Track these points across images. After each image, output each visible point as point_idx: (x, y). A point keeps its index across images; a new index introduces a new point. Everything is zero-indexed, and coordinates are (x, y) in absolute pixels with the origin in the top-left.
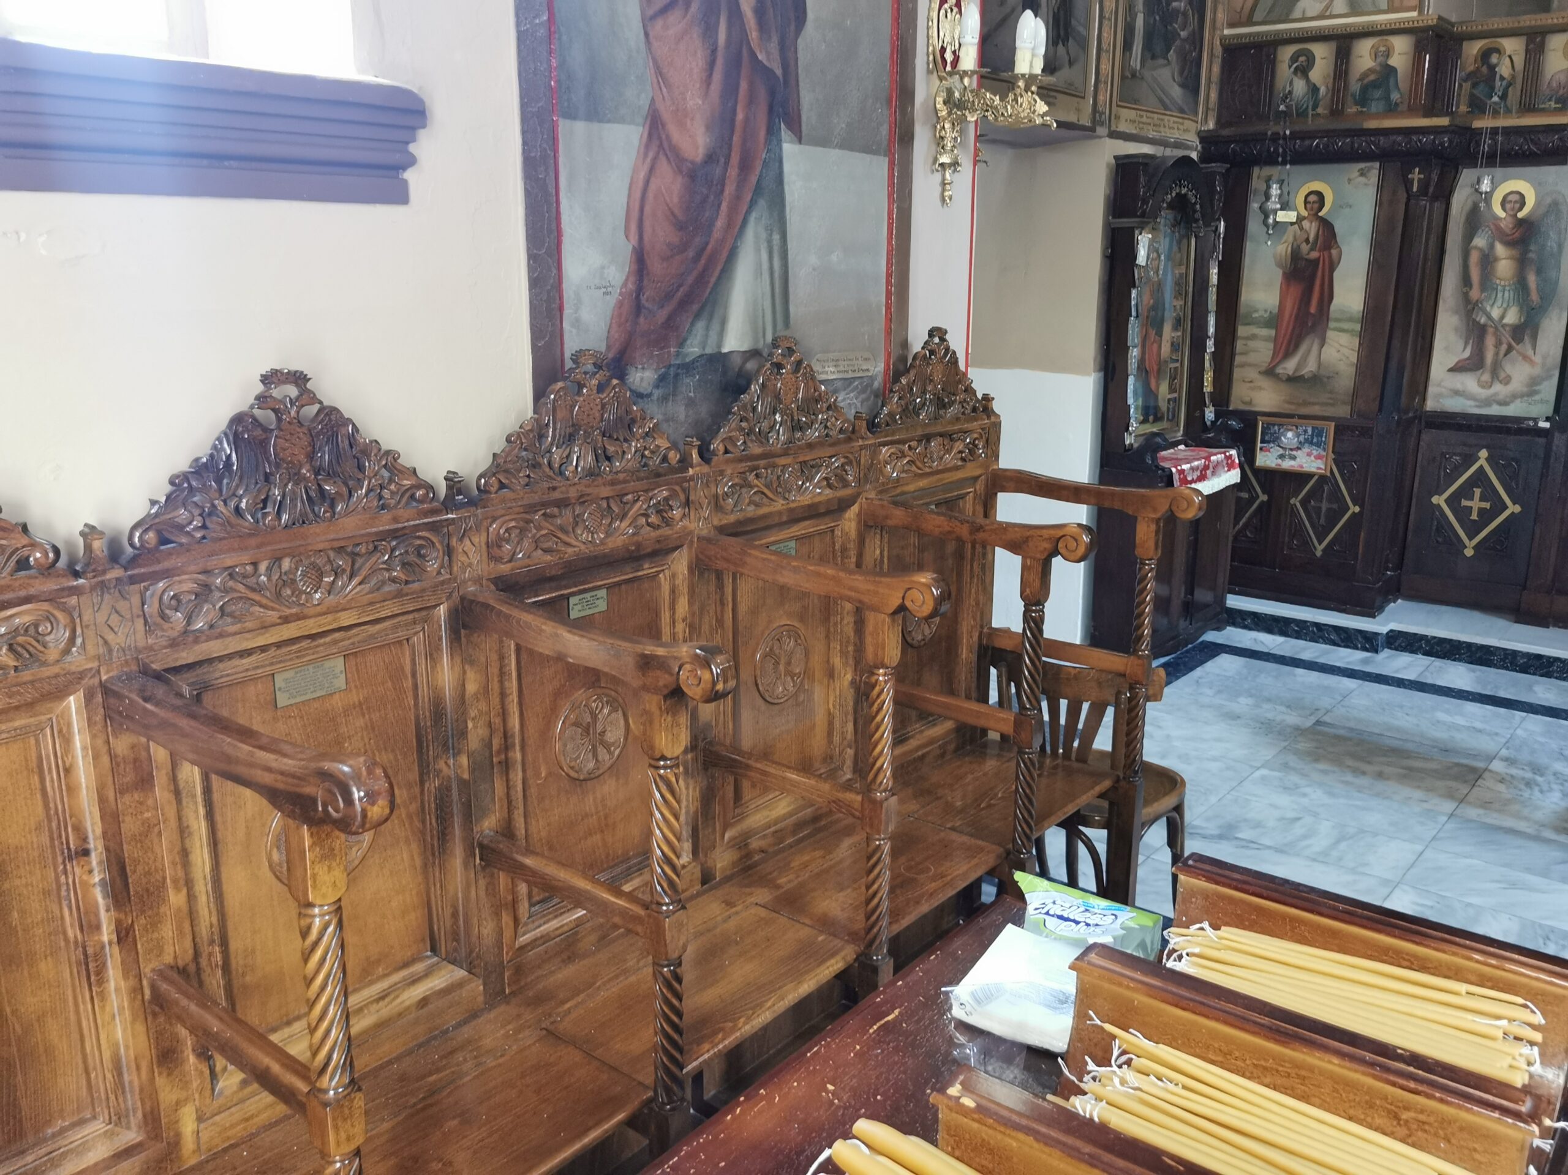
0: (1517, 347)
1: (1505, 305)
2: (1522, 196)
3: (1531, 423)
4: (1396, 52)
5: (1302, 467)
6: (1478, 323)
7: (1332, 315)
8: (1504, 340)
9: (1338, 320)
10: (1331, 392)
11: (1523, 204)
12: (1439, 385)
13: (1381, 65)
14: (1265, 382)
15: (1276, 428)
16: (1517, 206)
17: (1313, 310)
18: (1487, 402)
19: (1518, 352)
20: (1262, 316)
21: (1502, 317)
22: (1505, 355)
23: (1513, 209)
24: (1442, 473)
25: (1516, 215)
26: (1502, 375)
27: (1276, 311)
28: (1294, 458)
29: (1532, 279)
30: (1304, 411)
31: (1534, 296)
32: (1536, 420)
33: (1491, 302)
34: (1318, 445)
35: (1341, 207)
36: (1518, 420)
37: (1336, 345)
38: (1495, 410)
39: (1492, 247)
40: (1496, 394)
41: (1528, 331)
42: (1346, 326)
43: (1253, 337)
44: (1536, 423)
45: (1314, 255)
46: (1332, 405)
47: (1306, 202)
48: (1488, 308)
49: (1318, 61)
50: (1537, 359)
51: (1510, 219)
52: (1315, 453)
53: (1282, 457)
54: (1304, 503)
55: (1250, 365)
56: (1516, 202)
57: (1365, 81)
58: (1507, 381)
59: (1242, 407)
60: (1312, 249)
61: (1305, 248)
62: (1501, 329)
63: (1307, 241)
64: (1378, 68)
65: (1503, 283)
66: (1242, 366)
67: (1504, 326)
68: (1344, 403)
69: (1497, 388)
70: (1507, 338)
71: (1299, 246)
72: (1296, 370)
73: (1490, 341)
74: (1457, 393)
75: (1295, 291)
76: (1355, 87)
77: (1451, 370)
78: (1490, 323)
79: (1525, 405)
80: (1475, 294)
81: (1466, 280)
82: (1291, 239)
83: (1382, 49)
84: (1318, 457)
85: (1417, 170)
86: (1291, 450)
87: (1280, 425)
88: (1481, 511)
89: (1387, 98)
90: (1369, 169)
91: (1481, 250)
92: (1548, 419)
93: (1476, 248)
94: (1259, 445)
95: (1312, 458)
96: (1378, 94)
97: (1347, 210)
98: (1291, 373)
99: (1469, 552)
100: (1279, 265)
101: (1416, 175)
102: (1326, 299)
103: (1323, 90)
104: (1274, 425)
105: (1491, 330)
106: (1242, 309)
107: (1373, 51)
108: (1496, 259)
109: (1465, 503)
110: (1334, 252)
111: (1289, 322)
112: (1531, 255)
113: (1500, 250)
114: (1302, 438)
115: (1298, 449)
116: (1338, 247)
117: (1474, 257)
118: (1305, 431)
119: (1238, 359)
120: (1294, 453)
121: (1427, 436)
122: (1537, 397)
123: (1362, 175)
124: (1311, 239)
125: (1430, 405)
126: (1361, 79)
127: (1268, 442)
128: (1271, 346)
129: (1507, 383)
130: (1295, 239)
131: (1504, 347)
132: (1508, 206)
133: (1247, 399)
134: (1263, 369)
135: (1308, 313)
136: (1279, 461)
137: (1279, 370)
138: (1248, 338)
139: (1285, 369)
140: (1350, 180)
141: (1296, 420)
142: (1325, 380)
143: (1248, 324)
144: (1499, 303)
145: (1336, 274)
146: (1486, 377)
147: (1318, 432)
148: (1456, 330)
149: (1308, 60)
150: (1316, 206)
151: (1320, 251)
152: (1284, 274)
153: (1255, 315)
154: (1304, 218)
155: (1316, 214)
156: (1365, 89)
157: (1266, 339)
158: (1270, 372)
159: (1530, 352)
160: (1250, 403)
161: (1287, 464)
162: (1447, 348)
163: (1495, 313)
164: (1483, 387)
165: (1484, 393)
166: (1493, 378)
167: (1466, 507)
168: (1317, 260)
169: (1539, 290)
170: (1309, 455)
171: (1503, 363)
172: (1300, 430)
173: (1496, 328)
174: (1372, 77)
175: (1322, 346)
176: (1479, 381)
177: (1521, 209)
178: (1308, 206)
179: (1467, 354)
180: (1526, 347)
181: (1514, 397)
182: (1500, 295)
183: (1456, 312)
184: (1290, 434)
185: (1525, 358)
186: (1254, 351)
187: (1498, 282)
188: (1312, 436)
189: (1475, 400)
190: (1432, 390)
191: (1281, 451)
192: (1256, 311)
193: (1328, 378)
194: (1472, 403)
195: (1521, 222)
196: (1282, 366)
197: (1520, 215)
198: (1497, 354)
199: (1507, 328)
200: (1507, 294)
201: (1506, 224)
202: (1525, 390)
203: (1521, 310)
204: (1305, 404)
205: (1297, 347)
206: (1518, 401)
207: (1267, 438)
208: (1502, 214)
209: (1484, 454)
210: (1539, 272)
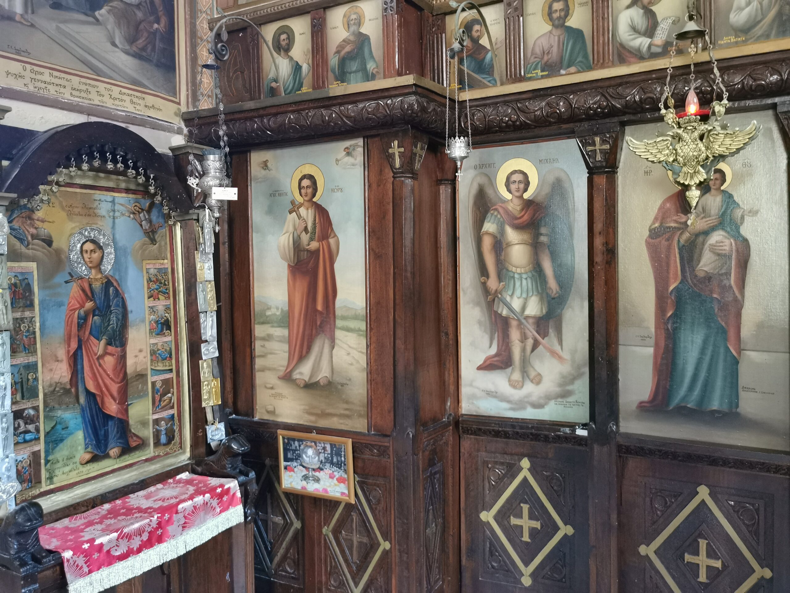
0: (544, 341)
1: (524, 295)
2: (525, 175)
3: (567, 430)
4: (367, 19)
5: (325, 491)
6: (500, 315)
7: (338, 312)
8: (529, 334)
9: (344, 318)
10: (347, 402)
11: (527, 184)
12: (471, 385)
13: (353, 33)
14: (284, 389)
15: (297, 443)
16: (522, 186)
17: (320, 307)
18: (520, 405)
19: (545, 347)
20: (275, 315)
21: (524, 308)
22: (533, 350)
23: (518, 190)
24: (487, 485)
25: (521, 197)
26: (532, 374)
27: (286, 308)
28: (317, 480)
29: (547, 266)
30: (323, 423)
31: (552, 284)
32: (572, 426)
33: (510, 293)
34: (339, 465)
35: (333, 190)
36: (556, 425)
37: (345, 346)
38: (529, 414)
39: (502, 232)
40: (529, 395)
41: (551, 323)
42: (352, 324)
43: (268, 338)
44: (574, 431)
45: (314, 245)
46: (348, 417)
47: (300, 188)
48: (508, 299)
49: (298, 38)
50: (566, 355)
51: (517, 202)
52: (337, 475)
53: (305, 478)
54: (336, 532)
55: (269, 369)
56: (520, 182)
57: (343, 53)
58: (538, 379)
59: (266, 417)
60: (312, 239)
61: (305, 238)
62: (524, 321)
63: (306, 229)
64: (352, 38)
65: (519, 270)
66: (263, 370)
67: (527, 318)
68: (360, 416)
69: (529, 388)
70: (531, 331)
71: (299, 236)
72: (311, 377)
73: (515, 335)
74: (490, 394)
75: (302, 285)
76: (333, 61)
77: (480, 368)
78: (512, 315)
79: (560, 408)
80: (493, 283)
81: (483, 270)
82: (291, 229)
83: (353, 17)
84: (341, 480)
85: (396, 143)
86: (314, 470)
87: (300, 440)
88: (533, 532)
89: (364, 69)
90: (355, 147)
91: (494, 236)
92: (584, 426)
93: (487, 233)
94: (283, 464)
95: (335, 481)
96: (354, 66)
97: (338, 194)
98: (307, 379)
99: (527, 581)
100: (284, 258)
101: (395, 149)
102: (331, 297)
103: (305, 68)
104: (294, 440)
105: (514, 323)
106: (257, 307)
107: (345, 19)
108: (509, 245)
109: (514, 521)
110: (332, 241)
111: (299, 321)
112: (543, 239)
113: (512, 235)
114: (322, 457)
115: (320, 469)
116: (335, 236)
117: (487, 242)
118: (324, 448)
119: (259, 363)
120: (317, 474)
121: (467, 443)
122: (571, 399)
123: (348, 154)
124: (309, 228)
125: (466, 407)
126: (338, 52)
127: (291, 460)
128: (286, 347)
129: (538, 383)
130: (295, 229)
131: (530, 343)
132: (513, 187)
133: (270, 408)
134: (281, 374)
135: (316, 311)
136: (304, 483)
137: (296, 375)
138: (263, 339)
139: (301, 373)
140: (337, 160)
141: (314, 435)
142: (340, 387)
143: (263, 323)
144: (518, 292)
145: (336, 266)
146: (517, 376)
147: (337, 451)
148: (480, 323)
149: (288, 38)
150: (310, 191)
151: (318, 241)
152: (289, 266)
153: (268, 313)
154: (301, 205)
155: (311, 200)
156: (343, 62)
157: (281, 340)
158: (287, 378)
159: (557, 348)
160: (273, 413)
161: (312, 488)
162: (473, 344)
163: (516, 304)
164: (514, 387)
165: (516, 394)
166: (523, 378)
167: (517, 526)
168: (317, 251)
169: (557, 277)
170: (332, 477)
171: (532, 360)
172: (320, 446)
173: (519, 320)
174: (348, 49)
175: (333, 348)
176: (509, 381)
177: (526, 190)
178: (303, 191)
179: (494, 350)
180: (551, 340)
181: (548, 398)
182: (518, 284)
183: (478, 304)
184: (310, 452)
185: (553, 353)
186: (271, 353)
187: (514, 269)
188: (331, 454)
189: (509, 402)
190: (465, 391)
191: (305, 472)
192: (269, 308)
193: (342, 385)
194: (505, 405)
195: (529, 204)
196: (298, 371)
197: (526, 196)
198: (524, 350)
199: (531, 321)
200: (524, 282)
201: (515, 207)
202: (558, 390)
203: (541, 300)
204: (324, 415)
205: (309, 348)
206: (552, 403)
207: (289, 455)
208: (508, 196)
209: (525, 463)
210: (554, 256)
